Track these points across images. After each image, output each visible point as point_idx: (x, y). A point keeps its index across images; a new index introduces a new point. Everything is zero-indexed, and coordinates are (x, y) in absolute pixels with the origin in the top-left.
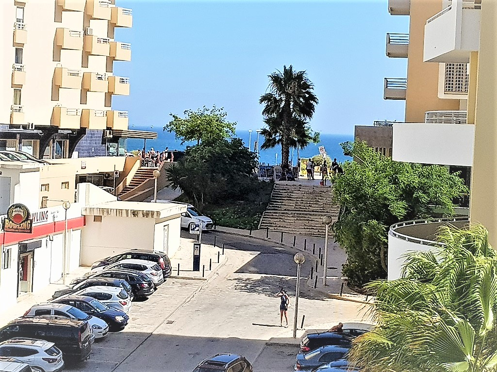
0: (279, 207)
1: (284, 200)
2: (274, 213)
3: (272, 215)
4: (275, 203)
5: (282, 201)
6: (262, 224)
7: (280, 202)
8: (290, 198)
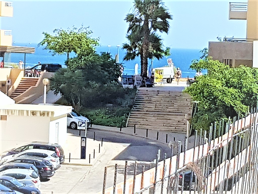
0: (141, 109)
1: (145, 103)
2: (138, 114)
4: (138, 106)
5: (143, 104)
6: (129, 123)
7: (143, 105)
8: (150, 102)
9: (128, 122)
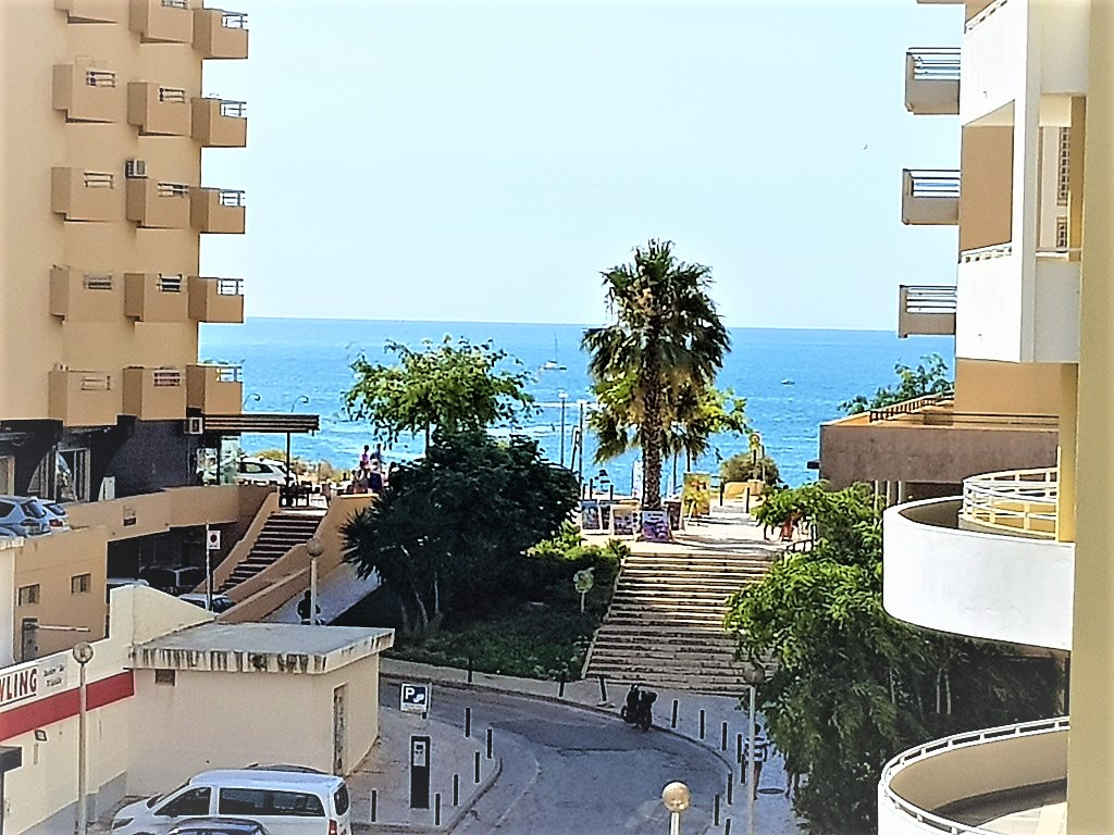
0: (635, 616)
1: (647, 595)
2: (623, 633)
3: (618, 640)
4: (625, 607)
6: (592, 665)
7: (639, 603)
8: (663, 591)
9: (591, 662)
